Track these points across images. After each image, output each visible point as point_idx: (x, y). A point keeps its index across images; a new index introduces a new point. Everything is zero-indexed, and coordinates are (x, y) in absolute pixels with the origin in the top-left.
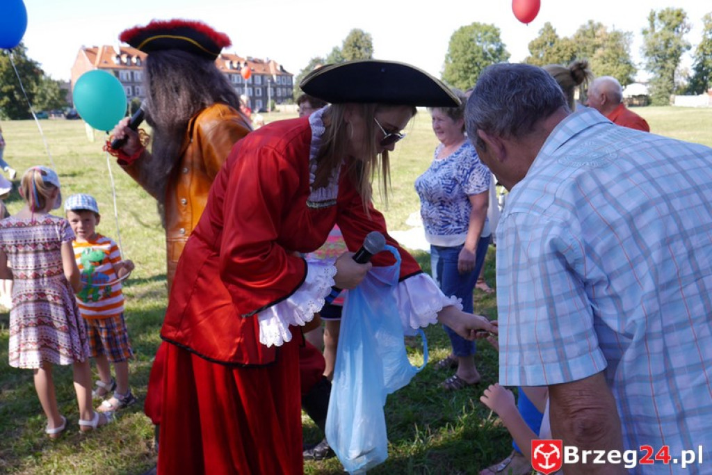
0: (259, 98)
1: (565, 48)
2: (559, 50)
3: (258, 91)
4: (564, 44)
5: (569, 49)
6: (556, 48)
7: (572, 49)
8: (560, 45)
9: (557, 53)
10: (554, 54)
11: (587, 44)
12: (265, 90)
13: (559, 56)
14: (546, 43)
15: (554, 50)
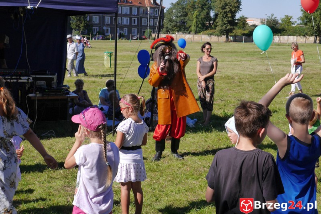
0: (135, 27)
3: (134, 20)
12: (140, 20)
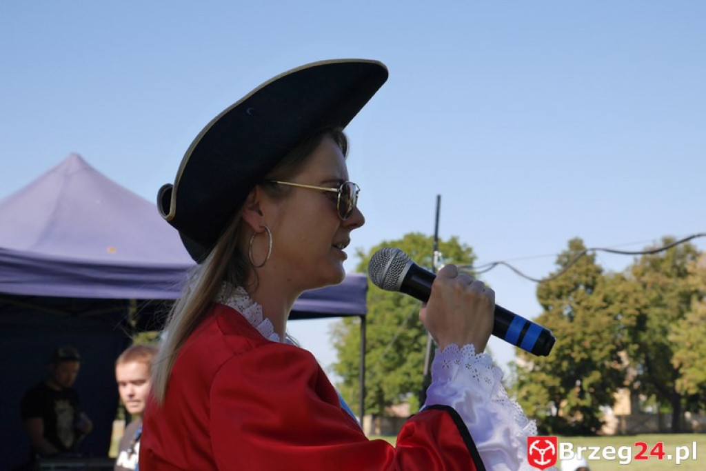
1: (620, 298)
2: (607, 301)
4: (619, 288)
5: (631, 301)
6: (601, 297)
7: (636, 301)
8: (608, 290)
9: (604, 308)
10: (597, 310)
11: (663, 289)
13: (610, 315)
14: (576, 286)
15: (596, 300)
